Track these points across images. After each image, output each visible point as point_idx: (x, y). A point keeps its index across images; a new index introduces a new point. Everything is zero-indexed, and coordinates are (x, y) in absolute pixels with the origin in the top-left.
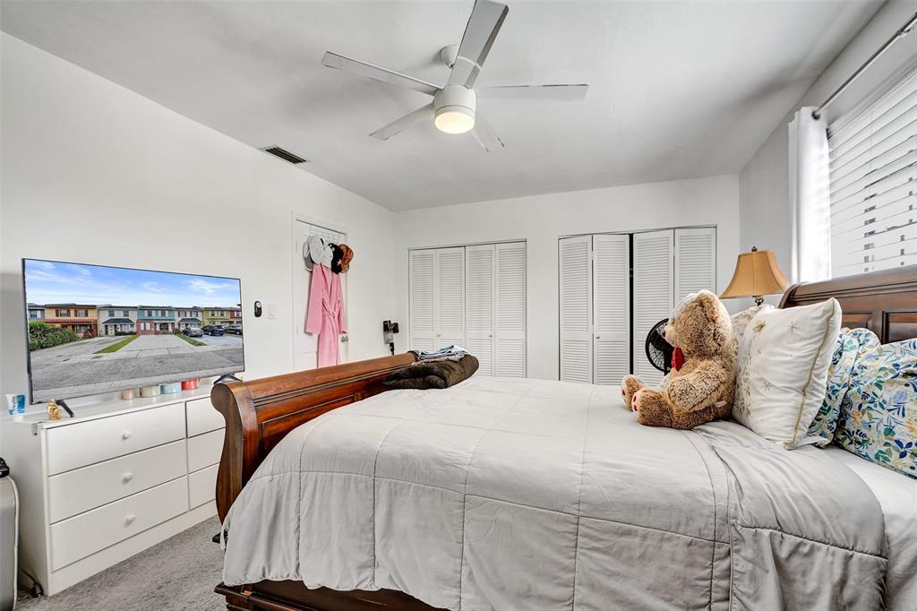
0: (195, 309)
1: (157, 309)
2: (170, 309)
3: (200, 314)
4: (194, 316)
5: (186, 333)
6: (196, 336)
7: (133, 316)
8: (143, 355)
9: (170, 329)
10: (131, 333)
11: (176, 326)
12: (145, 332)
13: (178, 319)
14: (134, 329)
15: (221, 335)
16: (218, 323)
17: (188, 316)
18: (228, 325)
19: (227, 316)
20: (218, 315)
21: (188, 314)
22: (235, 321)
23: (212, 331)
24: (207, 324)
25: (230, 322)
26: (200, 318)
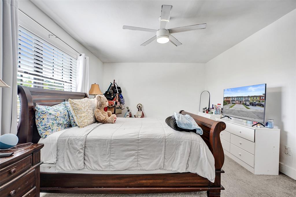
0: (249, 97)
1: (240, 97)
2: (242, 97)
3: (250, 98)
4: (248, 99)
5: (245, 104)
6: (248, 106)
7: (235, 99)
8: (236, 109)
9: (242, 103)
10: (235, 103)
11: (243, 102)
12: (237, 103)
13: (244, 100)
14: (235, 102)
15: (255, 106)
16: (255, 101)
17: (246, 99)
18: (258, 102)
19: (258, 99)
20: (255, 98)
21: (246, 98)
22: (261, 101)
23: (252, 104)
24: (251, 101)
25: (259, 101)
26: (249, 100)
